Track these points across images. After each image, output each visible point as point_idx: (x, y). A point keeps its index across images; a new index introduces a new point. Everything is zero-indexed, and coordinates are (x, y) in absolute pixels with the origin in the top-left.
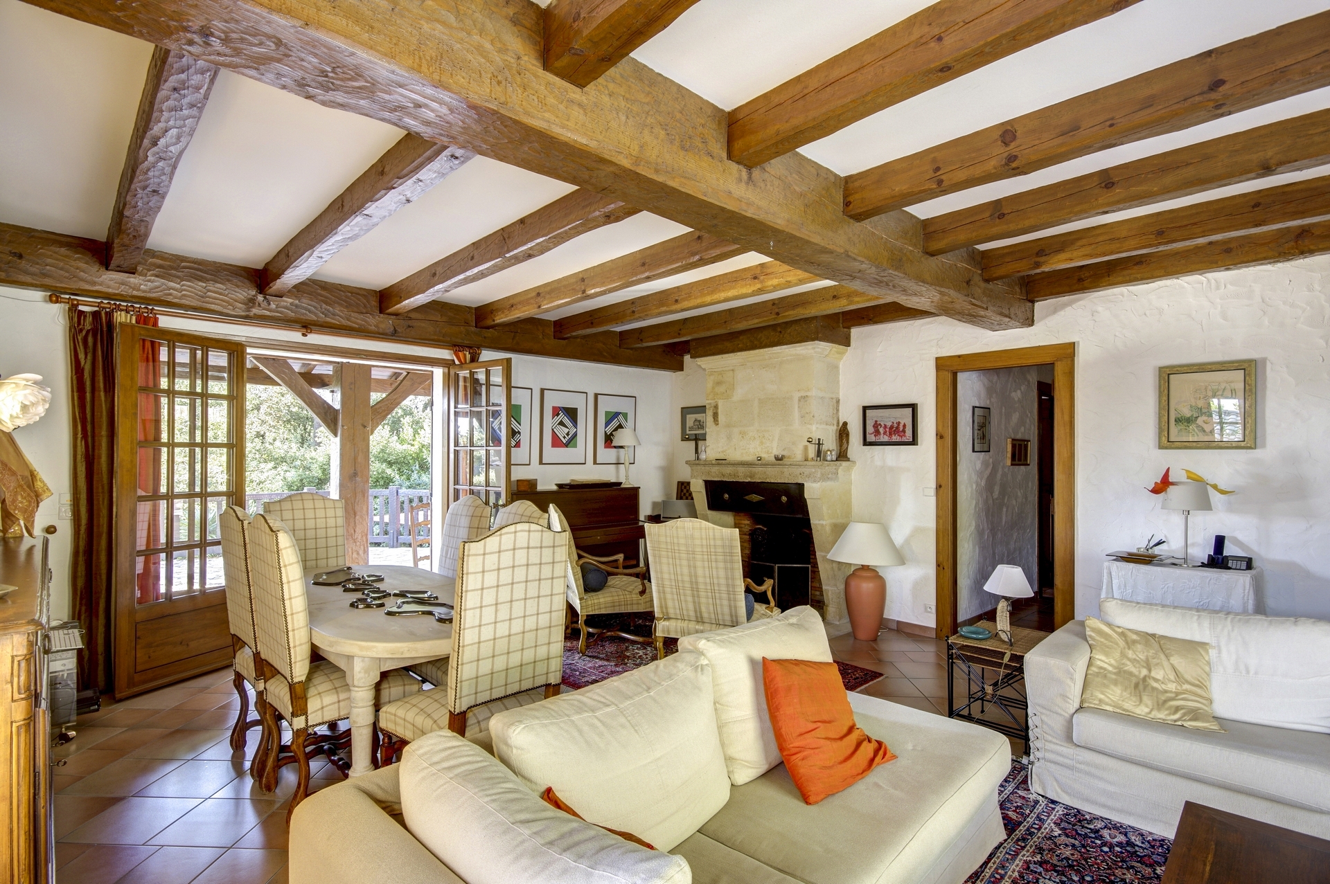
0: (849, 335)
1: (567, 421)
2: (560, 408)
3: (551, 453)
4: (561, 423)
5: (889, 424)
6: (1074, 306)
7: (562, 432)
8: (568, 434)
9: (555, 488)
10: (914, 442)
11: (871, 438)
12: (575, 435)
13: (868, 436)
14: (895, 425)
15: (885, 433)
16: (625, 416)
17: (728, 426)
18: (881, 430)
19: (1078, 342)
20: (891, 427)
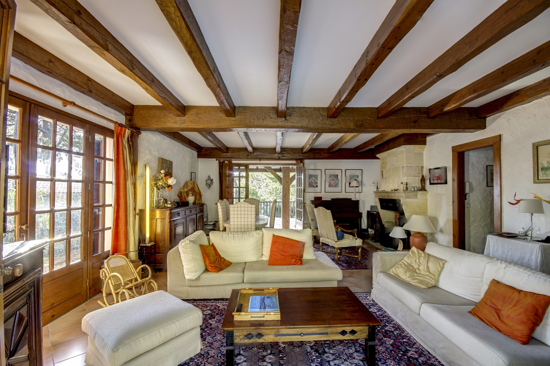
0: (426, 140)
1: (334, 179)
2: (332, 175)
3: (328, 189)
4: (333, 180)
5: (437, 176)
6: (501, 118)
7: (333, 182)
8: (335, 183)
9: (330, 200)
10: (446, 183)
11: (432, 182)
12: (338, 183)
13: (431, 181)
14: (439, 176)
15: (436, 179)
16: (358, 176)
17: (385, 179)
18: (435, 178)
19: (503, 134)
20: (438, 177)
